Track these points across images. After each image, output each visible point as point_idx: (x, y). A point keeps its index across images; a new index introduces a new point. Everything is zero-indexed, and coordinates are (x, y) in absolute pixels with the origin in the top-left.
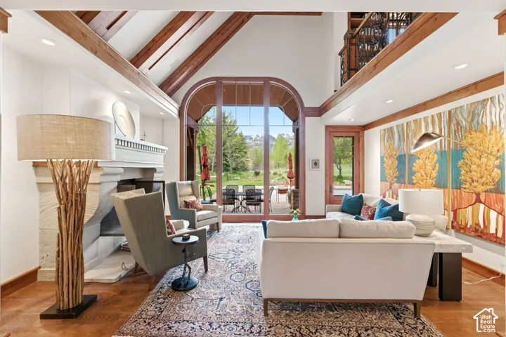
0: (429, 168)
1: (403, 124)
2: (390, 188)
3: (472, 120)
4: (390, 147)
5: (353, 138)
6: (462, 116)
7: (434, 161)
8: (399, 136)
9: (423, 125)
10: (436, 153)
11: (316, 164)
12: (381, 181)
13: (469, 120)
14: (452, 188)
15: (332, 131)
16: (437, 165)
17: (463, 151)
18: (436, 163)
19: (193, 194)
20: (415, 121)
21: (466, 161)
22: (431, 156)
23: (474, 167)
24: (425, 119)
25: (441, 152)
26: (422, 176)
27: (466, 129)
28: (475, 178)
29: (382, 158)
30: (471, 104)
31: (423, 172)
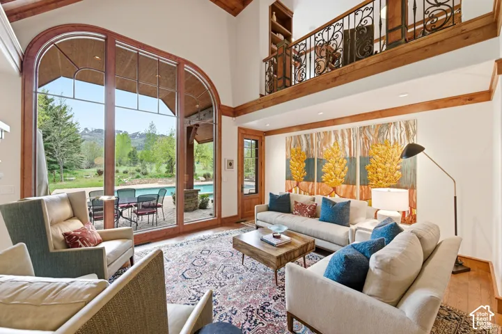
0: (338, 170)
1: (312, 135)
2: (297, 185)
3: (378, 136)
4: (297, 152)
5: (257, 141)
6: (370, 133)
7: (343, 165)
8: (308, 144)
9: (333, 137)
10: (345, 158)
11: (231, 164)
12: (287, 179)
13: (376, 136)
14: (361, 185)
15: (244, 133)
16: (346, 168)
17: (370, 158)
18: (345, 166)
19: (74, 216)
20: (325, 133)
21: (373, 165)
22: (340, 161)
23: (379, 170)
24: (335, 132)
25: (350, 158)
26: (331, 175)
27: (373, 142)
28: (380, 177)
29: (287, 160)
30: (378, 125)
31: (333, 173)
